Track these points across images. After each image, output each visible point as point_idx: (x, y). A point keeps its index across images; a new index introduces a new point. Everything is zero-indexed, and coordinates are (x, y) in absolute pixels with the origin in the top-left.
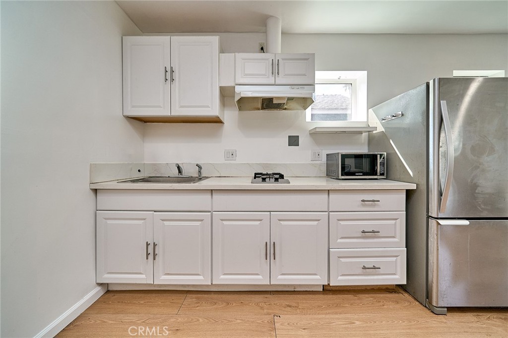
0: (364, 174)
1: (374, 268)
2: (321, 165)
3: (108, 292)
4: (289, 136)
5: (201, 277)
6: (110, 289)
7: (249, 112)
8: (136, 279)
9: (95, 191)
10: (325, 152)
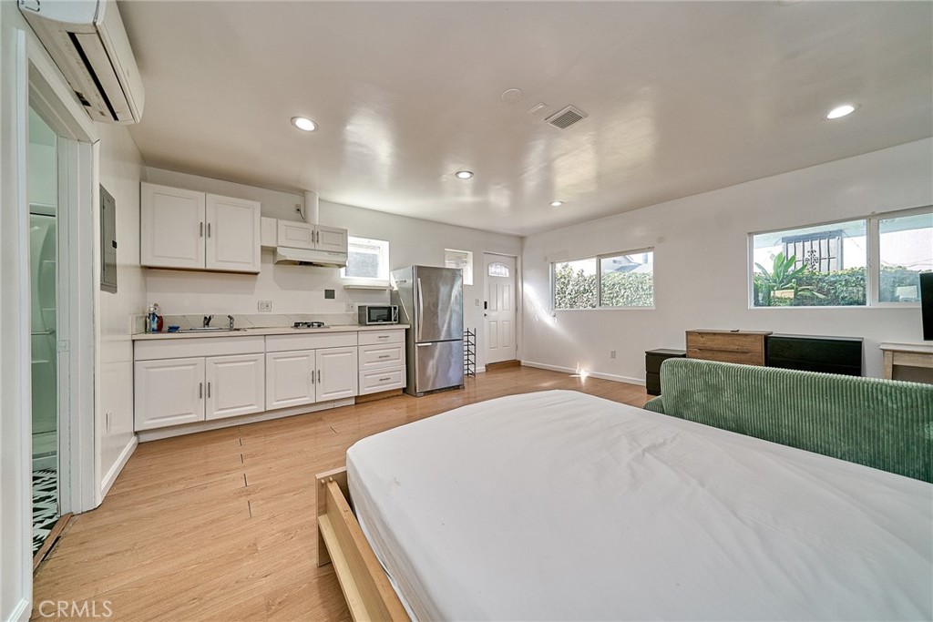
0: (384, 321)
1: (388, 379)
2: (354, 315)
4: (325, 290)
5: (255, 407)
8: (186, 419)
10: (357, 305)
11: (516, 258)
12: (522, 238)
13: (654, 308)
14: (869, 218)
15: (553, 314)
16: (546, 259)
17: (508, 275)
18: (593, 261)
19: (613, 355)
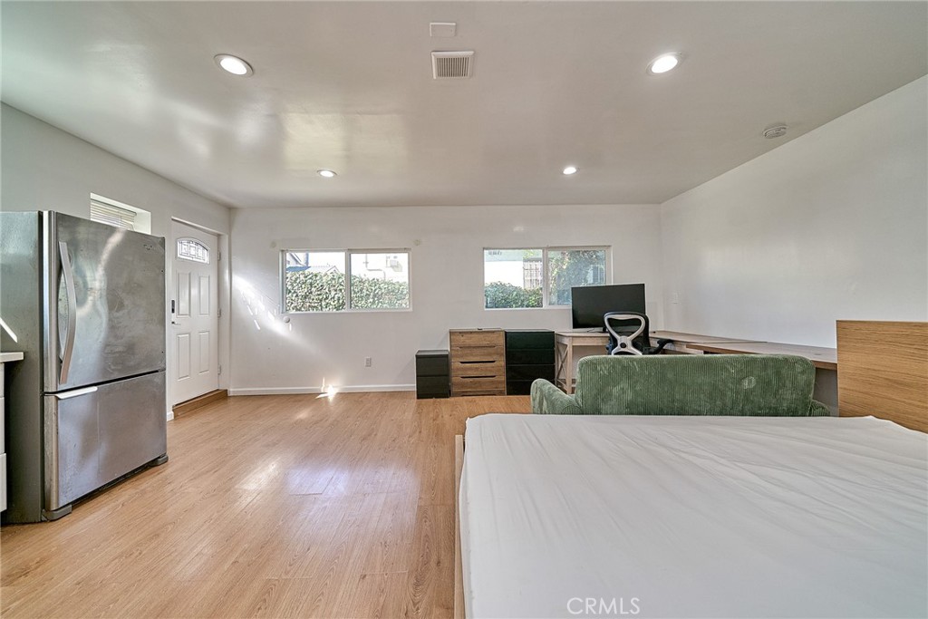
11: (219, 236)
12: (230, 209)
13: (411, 309)
14: (543, 249)
15: (285, 318)
16: (273, 245)
17: (207, 260)
18: (342, 255)
19: (369, 363)
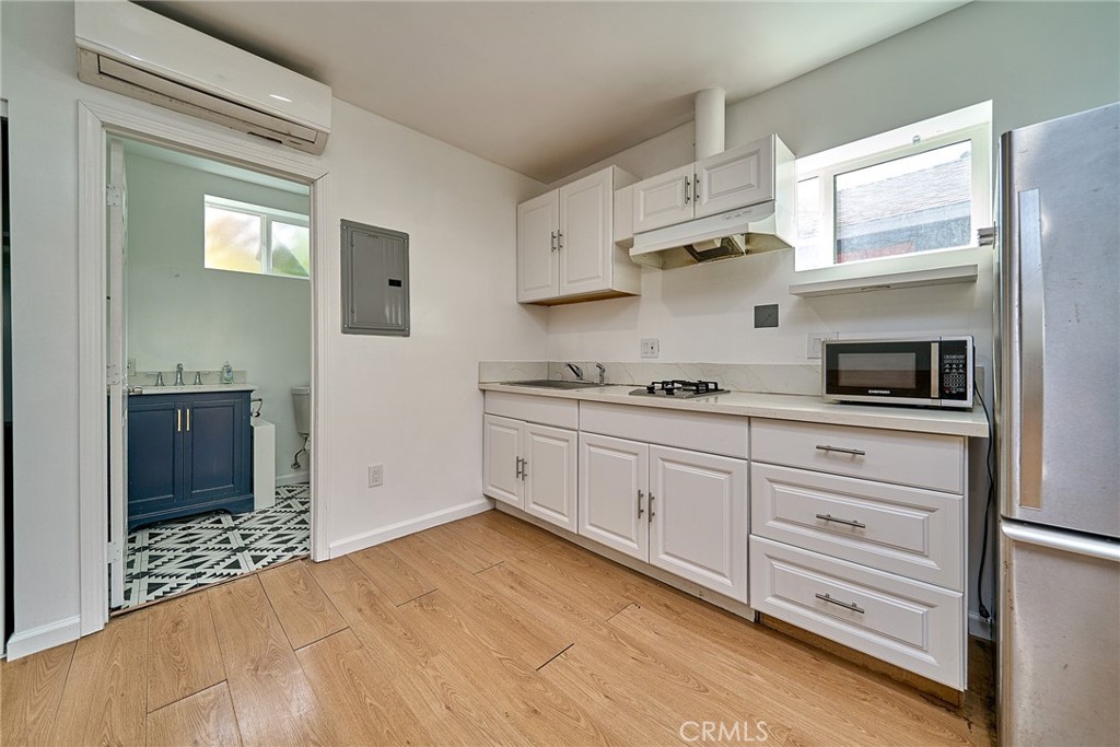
1: (854, 608)
3: (495, 509)
4: (756, 307)
6: (499, 507)
7: (678, 270)
8: (511, 499)
9: (484, 391)
